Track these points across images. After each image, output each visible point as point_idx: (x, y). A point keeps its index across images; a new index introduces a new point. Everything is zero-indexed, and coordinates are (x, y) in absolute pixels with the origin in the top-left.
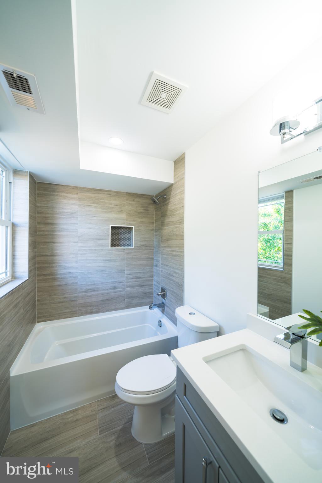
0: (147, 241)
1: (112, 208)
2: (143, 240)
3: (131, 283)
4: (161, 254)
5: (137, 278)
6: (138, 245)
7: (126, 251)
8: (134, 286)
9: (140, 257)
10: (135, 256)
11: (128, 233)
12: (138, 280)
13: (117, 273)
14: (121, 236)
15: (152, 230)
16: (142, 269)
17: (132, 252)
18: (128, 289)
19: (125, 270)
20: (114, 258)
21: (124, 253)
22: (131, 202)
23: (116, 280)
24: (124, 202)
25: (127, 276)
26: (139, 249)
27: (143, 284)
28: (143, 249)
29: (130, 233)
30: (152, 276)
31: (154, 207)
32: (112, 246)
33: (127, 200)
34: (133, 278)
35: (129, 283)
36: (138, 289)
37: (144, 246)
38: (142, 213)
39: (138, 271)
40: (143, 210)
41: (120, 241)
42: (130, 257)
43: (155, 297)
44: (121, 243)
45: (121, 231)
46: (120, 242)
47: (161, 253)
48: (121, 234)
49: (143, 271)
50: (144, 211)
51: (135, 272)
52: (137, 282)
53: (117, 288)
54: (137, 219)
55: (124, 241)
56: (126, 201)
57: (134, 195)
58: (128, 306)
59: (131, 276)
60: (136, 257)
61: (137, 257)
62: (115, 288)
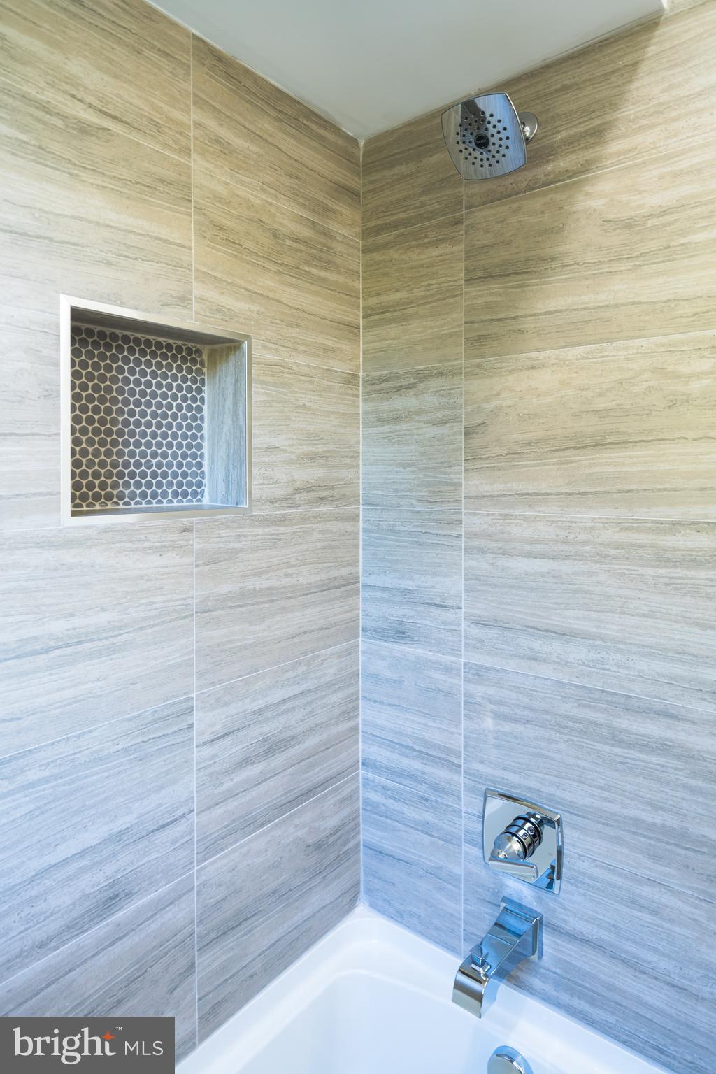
0: (325, 457)
1: (84, 130)
2: (305, 449)
3: (232, 805)
4: (468, 550)
5: (272, 747)
6: (279, 492)
7: (197, 545)
8: (249, 823)
9: (285, 582)
10: (260, 573)
11: (180, 388)
12: (279, 760)
13: (125, 750)
14: (132, 413)
15: (351, 380)
16: (302, 669)
17: (240, 551)
18: (216, 866)
19: (191, 709)
20: (104, 618)
21: (187, 560)
22: (225, 133)
23: (123, 822)
24: (176, 114)
25: (208, 751)
26: (283, 520)
27: (305, 785)
28: (304, 519)
29: (199, 391)
30: (350, 711)
31: (358, 218)
32: (84, 497)
33: (200, 103)
34: (246, 762)
35: (220, 810)
36: (277, 833)
37: (314, 495)
38: (295, 240)
39: (278, 695)
40: (300, 220)
41: (120, 453)
42: (224, 589)
43: (379, 853)
44: (132, 475)
45: (132, 371)
46: (127, 465)
47: (463, 543)
48: (132, 392)
49: (304, 687)
50: (307, 233)
51: (260, 703)
52: (272, 782)
53: (129, 895)
54: (267, 282)
55: (154, 455)
56: (195, 115)
57: (248, 83)
58: (213, 1008)
59: (232, 749)
60: (261, 584)
61: (273, 583)
62: (112, 899)
